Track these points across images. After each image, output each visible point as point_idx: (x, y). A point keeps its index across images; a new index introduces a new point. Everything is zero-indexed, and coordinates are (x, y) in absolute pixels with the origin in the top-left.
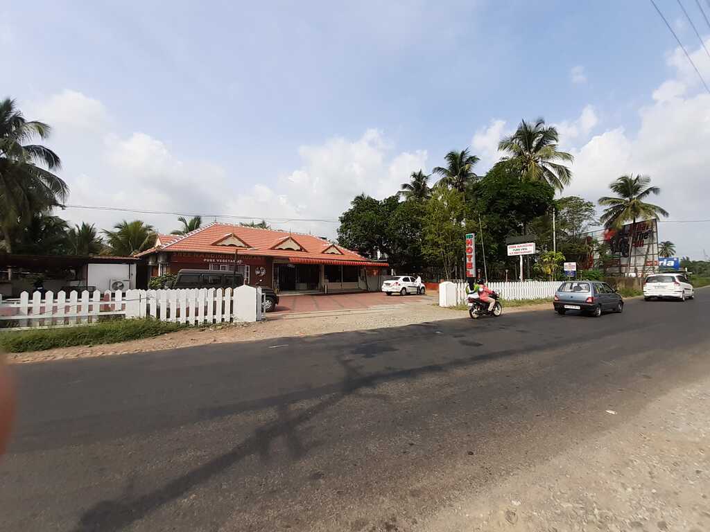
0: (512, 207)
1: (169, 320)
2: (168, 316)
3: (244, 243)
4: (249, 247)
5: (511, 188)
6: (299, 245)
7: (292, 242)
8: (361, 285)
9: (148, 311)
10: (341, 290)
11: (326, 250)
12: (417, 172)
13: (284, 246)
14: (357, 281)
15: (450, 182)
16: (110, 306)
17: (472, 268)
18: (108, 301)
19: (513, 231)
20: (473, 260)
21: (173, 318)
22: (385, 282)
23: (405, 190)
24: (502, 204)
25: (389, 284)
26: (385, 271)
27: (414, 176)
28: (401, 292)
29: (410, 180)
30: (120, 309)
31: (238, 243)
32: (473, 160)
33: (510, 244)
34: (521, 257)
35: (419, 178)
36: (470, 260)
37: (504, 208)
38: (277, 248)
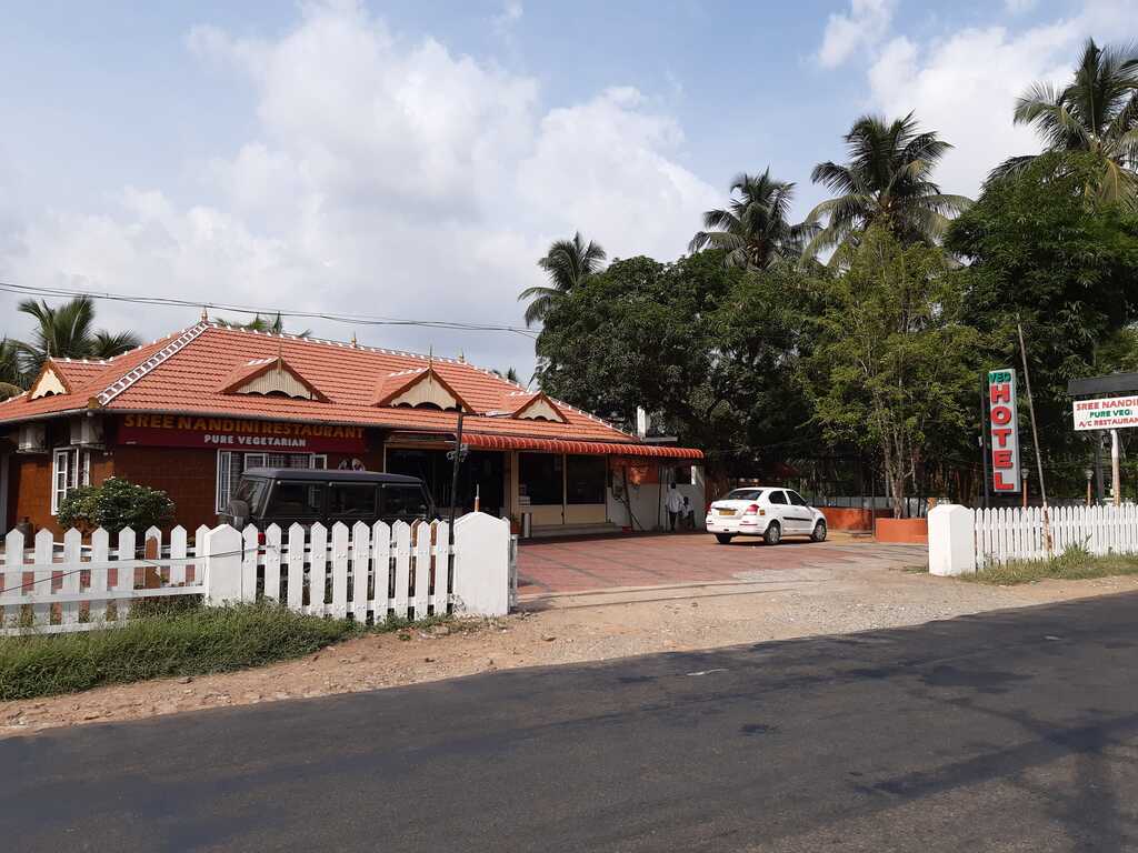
0: (1073, 290)
1: (309, 610)
2: (306, 601)
3: (309, 387)
4: (323, 399)
5: (1069, 237)
6: (453, 394)
7: (435, 382)
8: (614, 512)
9: (260, 585)
10: (563, 526)
11: (524, 409)
12: (755, 173)
13: (413, 397)
14: (603, 501)
15: (858, 209)
16: (158, 572)
17: (1011, 467)
18: (154, 557)
19: (1076, 361)
20: (1012, 444)
21: (316, 606)
22: (716, 504)
23: (716, 229)
24: (1046, 281)
25: (730, 512)
26: (668, 472)
27: (746, 186)
28: (766, 534)
29: (727, 200)
30: (182, 579)
31: (295, 388)
32: (928, 147)
33: (1078, 398)
34: (1113, 433)
35: (760, 192)
36: (1003, 443)
37: (1051, 293)
38: (396, 402)
